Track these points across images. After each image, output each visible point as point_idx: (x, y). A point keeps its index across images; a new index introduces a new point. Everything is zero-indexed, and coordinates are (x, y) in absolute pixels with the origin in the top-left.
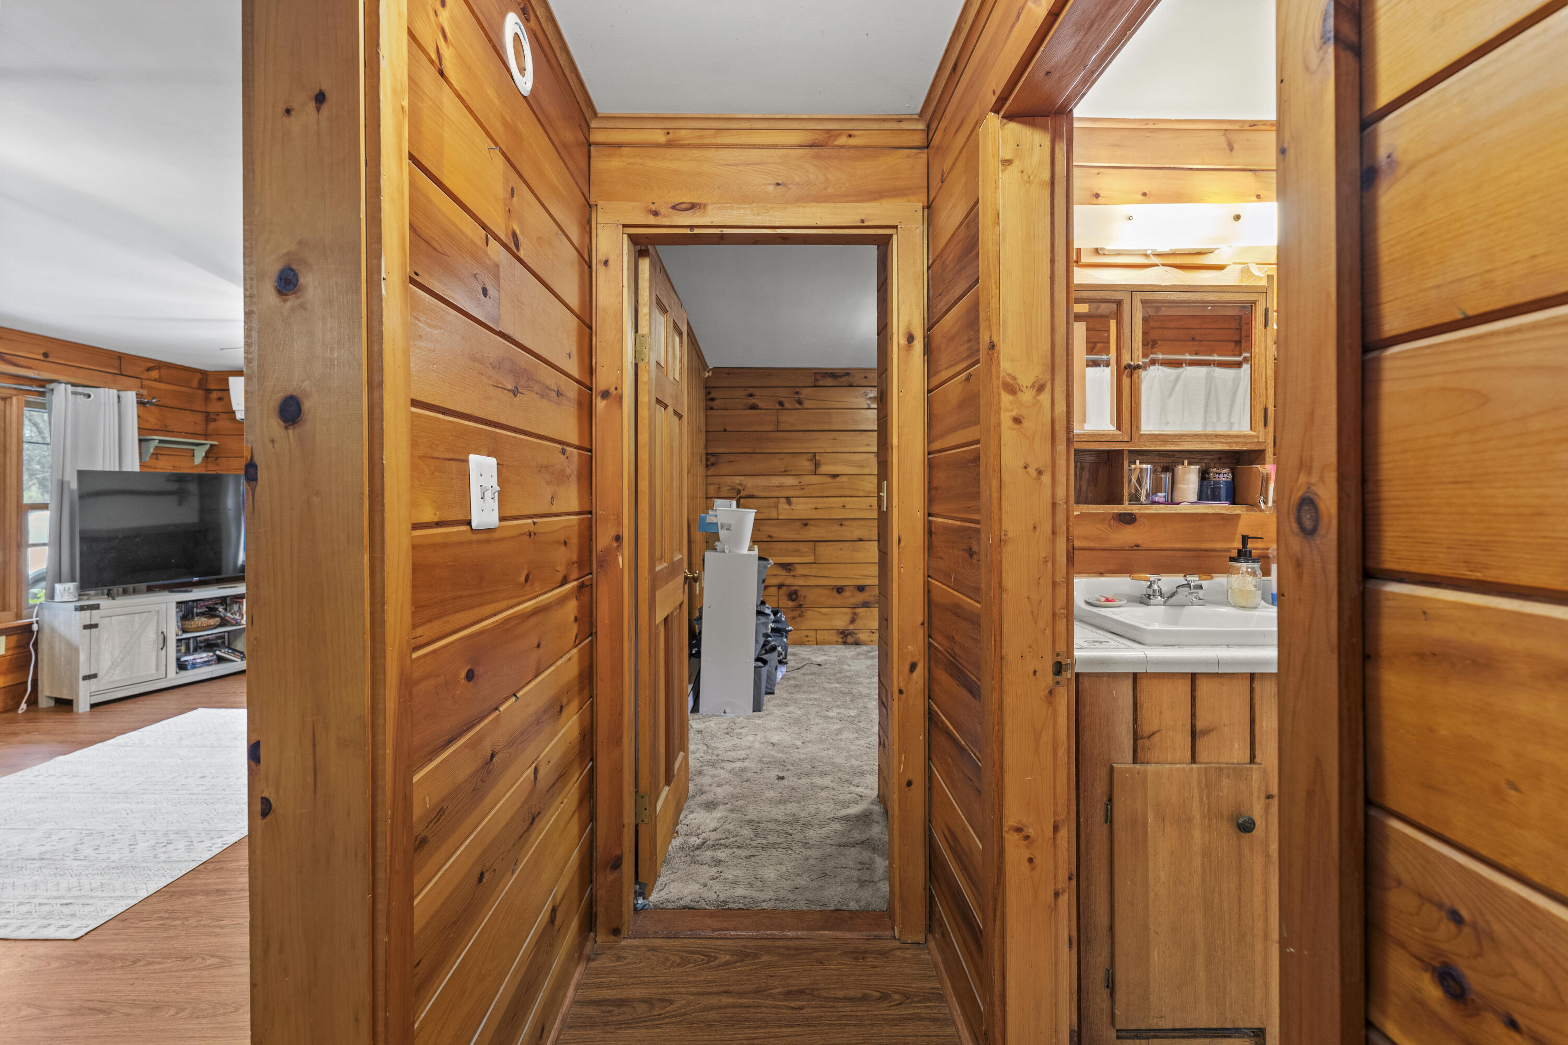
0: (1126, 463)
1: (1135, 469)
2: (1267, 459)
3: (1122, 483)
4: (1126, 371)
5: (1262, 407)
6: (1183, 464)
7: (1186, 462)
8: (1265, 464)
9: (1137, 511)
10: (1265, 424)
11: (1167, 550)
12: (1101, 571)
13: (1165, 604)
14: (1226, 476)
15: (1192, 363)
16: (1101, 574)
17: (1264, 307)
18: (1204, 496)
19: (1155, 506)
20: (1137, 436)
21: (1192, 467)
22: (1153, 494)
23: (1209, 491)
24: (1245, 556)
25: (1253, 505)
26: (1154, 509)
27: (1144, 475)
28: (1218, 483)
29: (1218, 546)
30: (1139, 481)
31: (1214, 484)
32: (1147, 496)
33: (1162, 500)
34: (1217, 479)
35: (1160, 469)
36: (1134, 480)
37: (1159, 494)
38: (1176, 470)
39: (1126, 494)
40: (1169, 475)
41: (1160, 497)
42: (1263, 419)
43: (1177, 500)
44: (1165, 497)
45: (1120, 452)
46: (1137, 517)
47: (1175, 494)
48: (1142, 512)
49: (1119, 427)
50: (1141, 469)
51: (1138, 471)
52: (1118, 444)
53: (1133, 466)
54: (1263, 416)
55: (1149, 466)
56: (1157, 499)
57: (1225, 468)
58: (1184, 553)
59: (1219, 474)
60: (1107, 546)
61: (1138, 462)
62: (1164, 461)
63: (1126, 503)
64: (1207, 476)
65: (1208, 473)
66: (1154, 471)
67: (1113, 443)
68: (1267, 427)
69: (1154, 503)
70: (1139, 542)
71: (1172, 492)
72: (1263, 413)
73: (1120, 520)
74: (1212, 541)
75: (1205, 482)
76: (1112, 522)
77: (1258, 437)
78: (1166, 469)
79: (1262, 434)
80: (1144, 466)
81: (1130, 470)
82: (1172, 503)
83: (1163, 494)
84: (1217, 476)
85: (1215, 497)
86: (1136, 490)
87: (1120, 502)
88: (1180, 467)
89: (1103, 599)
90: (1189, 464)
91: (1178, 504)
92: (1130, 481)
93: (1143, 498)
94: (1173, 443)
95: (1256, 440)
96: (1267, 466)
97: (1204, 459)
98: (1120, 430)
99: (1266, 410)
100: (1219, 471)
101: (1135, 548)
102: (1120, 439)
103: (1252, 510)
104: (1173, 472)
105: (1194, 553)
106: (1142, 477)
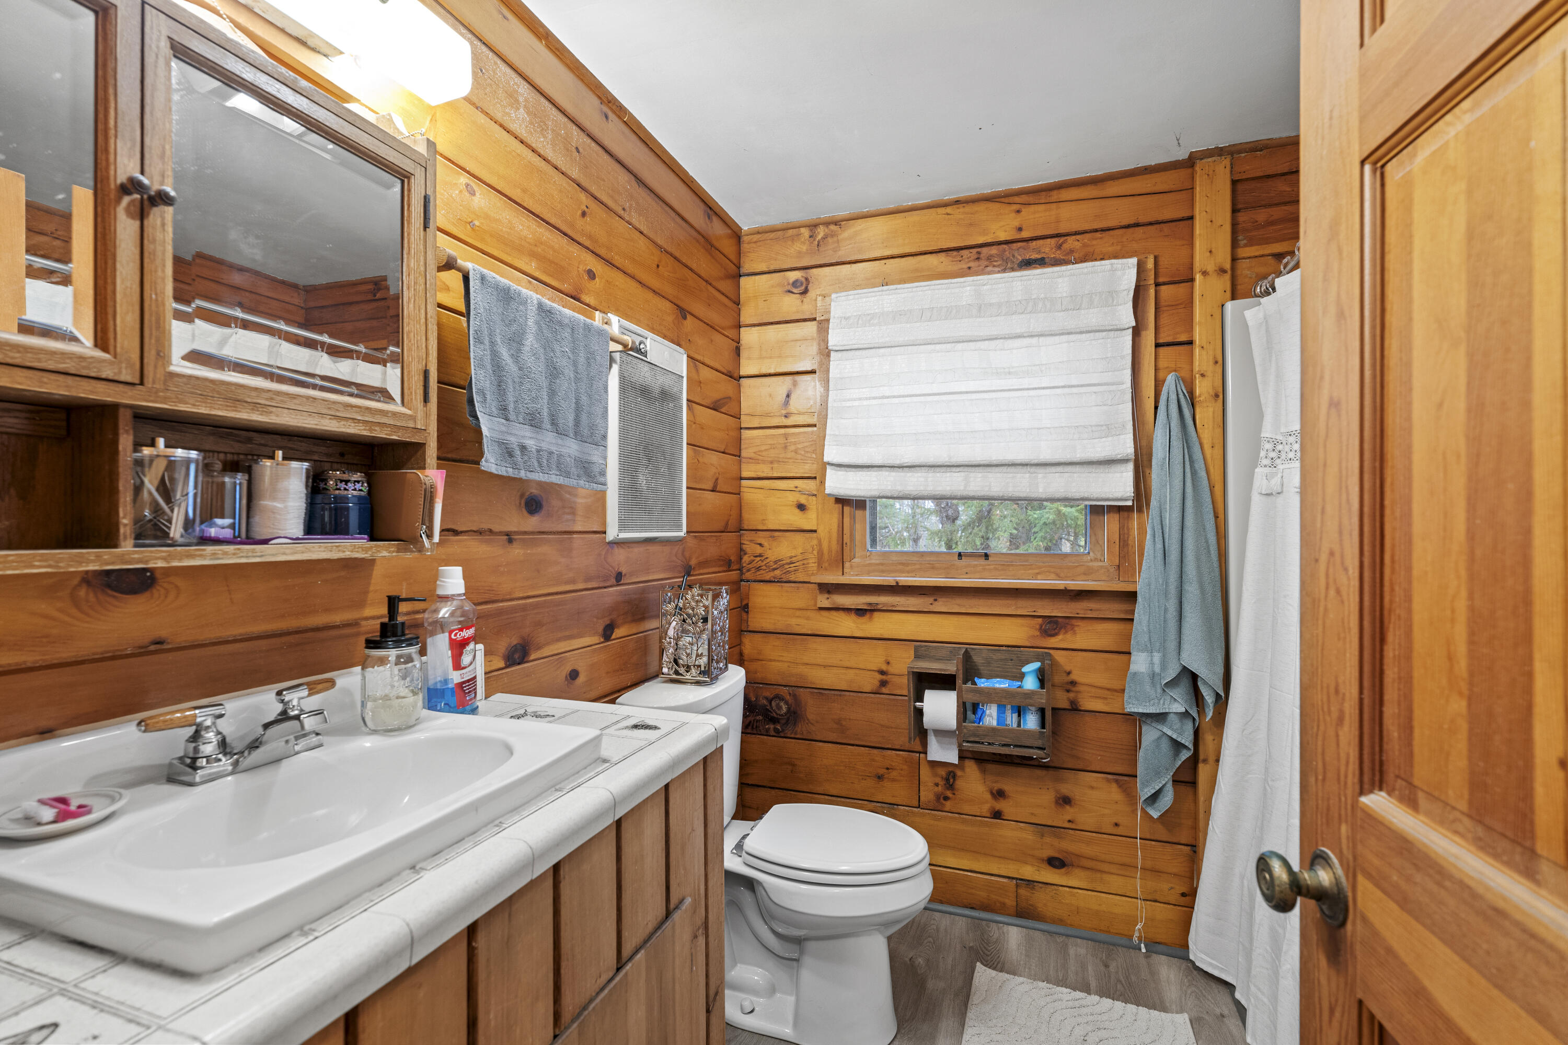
0: (125, 441)
1: (152, 459)
2: (428, 461)
3: (113, 491)
4: (126, 200)
5: (421, 367)
6: (272, 457)
7: (279, 454)
8: (424, 468)
9: (160, 564)
10: (426, 399)
11: (235, 641)
12: (44, 723)
13: (236, 769)
14: (358, 486)
15: (246, 325)
16: (46, 733)
17: (423, 194)
18: (317, 525)
19: (210, 549)
20: (160, 374)
21: (295, 464)
22: (202, 522)
23: (327, 514)
24: (394, 634)
25: (409, 541)
26: (208, 556)
27: (179, 475)
28: (345, 499)
29: (338, 618)
30: (166, 490)
31: (335, 502)
32: (188, 524)
33: (227, 533)
34: (343, 493)
35: (218, 466)
36: (150, 484)
37: (219, 521)
38: (255, 468)
39: (126, 520)
40: (241, 478)
41: (220, 527)
42: (422, 388)
43: (260, 531)
44: (232, 526)
45: (112, 409)
46: (158, 575)
47: (257, 519)
48: (175, 564)
49: (102, 340)
50: (171, 465)
51: (161, 465)
52: (101, 386)
53: (147, 451)
54: (422, 383)
55: (193, 454)
56: (213, 532)
57: (356, 471)
58: (273, 641)
59: (347, 482)
60: (64, 653)
61: (161, 442)
62: (231, 447)
63: (127, 546)
64: (322, 485)
65: (325, 481)
66: (207, 468)
67: (84, 383)
68: (428, 404)
69: (205, 540)
70: (163, 633)
71: (248, 517)
72: (422, 378)
73: (109, 586)
74: (327, 610)
75: (319, 498)
76: (82, 592)
77: (413, 418)
78: (233, 467)
79: (420, 415)
80: (180, 453)
81: (139, 463)
82: (250, 540)
83: (227, 521)
84: (343, 485)
85: (338, 529)
86: (156, 509)
87: (109, 539)
88: (268, 463)
89: (48, 814)
90: (284, 458)
91: (265, 542)
92: (138, 489)
93: (176, 531)
94: (255, 406)
95: (411, 425)
96: (428, 472)
97: (313, 453)
98: (105, 349)
99: (426, 373)
100: (345, 477)
101: (152, 648)
102: (107, 373)
103: (406, 550)
104: (249, 470)
105: (291, 639)
106: (172, 480)
